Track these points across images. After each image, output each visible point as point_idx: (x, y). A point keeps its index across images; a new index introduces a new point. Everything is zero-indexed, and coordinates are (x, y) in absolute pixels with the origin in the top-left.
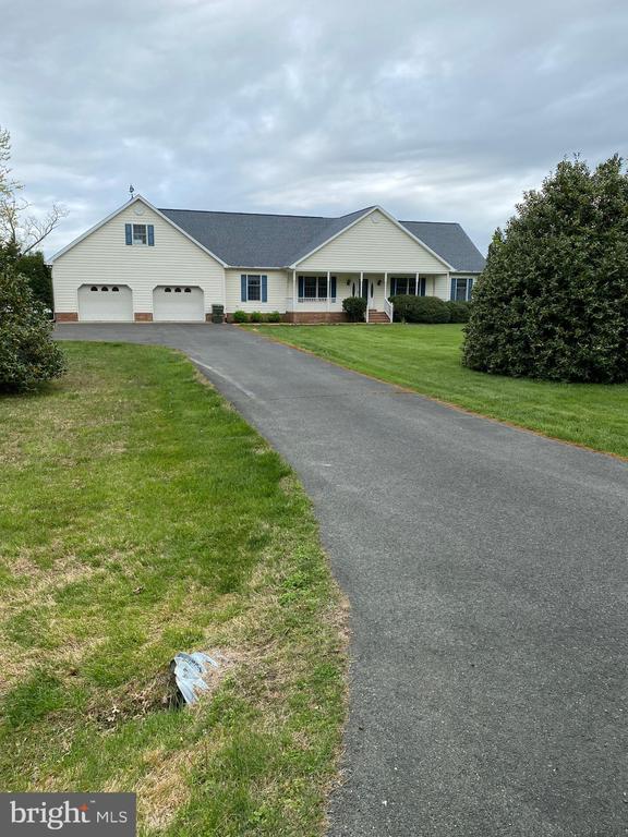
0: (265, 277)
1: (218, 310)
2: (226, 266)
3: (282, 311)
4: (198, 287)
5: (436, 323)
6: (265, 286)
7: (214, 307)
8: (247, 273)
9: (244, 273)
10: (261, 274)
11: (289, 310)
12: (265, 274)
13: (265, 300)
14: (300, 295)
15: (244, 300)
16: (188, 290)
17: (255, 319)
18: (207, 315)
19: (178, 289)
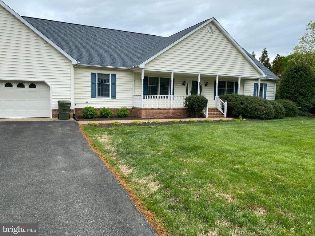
0: (114, 76)
1: (64, 106)
2: (75, 62)
3: (129, 107)
4: (43, 83)
5: (267, 119)
6: (114, 84)
7: (61, 104)
8: (97, 72)
9: (94, 71)
10: (111, 73)
11: (136, 106)
12: (113, 73)
13: (114, 97)
14: (145, 93)
15: (93, 96)
16: (33, 85)
17: (104, 114)
18: (53, 111)
19: (21, 85)
